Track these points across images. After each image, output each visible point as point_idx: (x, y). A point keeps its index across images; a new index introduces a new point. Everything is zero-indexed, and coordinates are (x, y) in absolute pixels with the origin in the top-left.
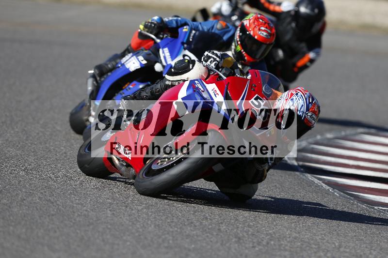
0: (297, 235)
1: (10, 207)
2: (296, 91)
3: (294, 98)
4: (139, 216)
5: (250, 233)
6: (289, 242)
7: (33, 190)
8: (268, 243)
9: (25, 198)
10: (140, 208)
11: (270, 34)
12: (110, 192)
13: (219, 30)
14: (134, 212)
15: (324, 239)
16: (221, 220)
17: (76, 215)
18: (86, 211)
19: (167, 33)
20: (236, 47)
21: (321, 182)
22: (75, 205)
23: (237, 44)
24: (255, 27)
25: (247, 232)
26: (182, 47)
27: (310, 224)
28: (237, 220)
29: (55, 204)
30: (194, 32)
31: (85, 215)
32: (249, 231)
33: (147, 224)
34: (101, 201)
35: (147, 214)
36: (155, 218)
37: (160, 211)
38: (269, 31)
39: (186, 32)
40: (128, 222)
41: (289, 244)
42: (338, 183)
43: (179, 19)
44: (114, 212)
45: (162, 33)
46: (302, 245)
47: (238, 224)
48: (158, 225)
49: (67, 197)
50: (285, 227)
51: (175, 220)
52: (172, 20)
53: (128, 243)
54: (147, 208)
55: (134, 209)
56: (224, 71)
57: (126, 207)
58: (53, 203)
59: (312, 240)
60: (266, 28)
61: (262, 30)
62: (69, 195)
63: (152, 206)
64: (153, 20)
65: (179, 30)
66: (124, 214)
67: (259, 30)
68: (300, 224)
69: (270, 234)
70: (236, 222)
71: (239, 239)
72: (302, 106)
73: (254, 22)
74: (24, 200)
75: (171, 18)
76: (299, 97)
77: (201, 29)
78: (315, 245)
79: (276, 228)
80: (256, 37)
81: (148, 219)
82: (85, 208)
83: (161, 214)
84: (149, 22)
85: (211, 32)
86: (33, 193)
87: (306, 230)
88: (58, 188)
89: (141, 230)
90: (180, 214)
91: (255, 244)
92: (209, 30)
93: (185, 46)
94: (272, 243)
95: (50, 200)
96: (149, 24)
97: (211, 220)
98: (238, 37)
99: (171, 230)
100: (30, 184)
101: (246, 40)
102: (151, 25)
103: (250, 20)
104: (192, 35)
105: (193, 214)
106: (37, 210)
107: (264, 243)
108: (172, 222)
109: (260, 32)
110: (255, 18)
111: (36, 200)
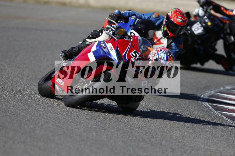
0: (208, 148)
1: (34, 130)
2: (161, 49)
3: (159, 53)
4: (112, 136)
5: (180, 146)
6: (203, 152)
7: (48, 120)
8: (190, 152)
9: (43, 124)
10: (113, 131)
11: (183, 21)
12: (95, 121)
13: (154, 18)
14: (109, 133)
15: (225, 150)
16: (162, 138)
17: (74, 135)
18: (80, 132)
19: (122, 20)
20: (164, 28)
21: (223, 115)
22: (74, 129)
23: (164, 26)
24: (175, 16)
25: (178, 145)
26: (130, 28)
27: (216, 141)
28: (172, 138)
29: (61, 128)
30: (138, 19)
31: (79, 135)
32: (179, 145)
33: (117, 141)
34: (90, 126)
35: (117, 135)
36: (122, 137)
37: (125, 133)
38: (183, 19)
39: (133, 19)
40: (105, 139)
41: (203, 153)
42: (233, 116)
43: (131, 12)
44: (98, 133)
45: (119, 20)
46: (211, 153)
47: (172, 141)
48: (124, 141)
49: (69, 124)
50: (201, 143)
51: (134, 138)
52: (126, 12)
53: (106, 152)
54: (118, 131)
55: (109, 131)
56: (117, 36)
57: (105, 130)
58: (60, 127)
59: (217, 150)
60: (181, 17)
61: (178, 18)
62: (70, 123)
63: (120, 129)
64: (115, 12)
65: (129, 18)
66: (103, 134)
67: (177, 18)
68: (210, 141)
69: (192, 147)
70: (171, 139)
71: (173, 150)
72: (164, 57)
73: (174, 14)
74: (43, 125)
75: (125, 11)
76: (162, 52)
77: (143, 18)
78: (219, 153)
79: (195, 143)
80: (175, 22)
81: (118, 138)
82: (79, 131)
83: (126, 135)
84: (112, 14)
85: (149, 20)
86: (49, 122)
87: (214, 144)
88: (63, 119)
89: (113, 144)
90: (137, 135)
91: (183, 153)
92: (148, 19)
93: (132, 27)
94: (193, 152)
95: (58, 126)
96: (112, 15)
97: (156, 138)
98: (165, 22)
99: (132, 144)
100: (47, 116)
101: (169, 24)
102: (113, 15)
103: (172, 12)
104: (137, 21)
105: (145, 135)
106: (51, 131)
107: (188, 152)
108: (133, 139)
109: (177, 19)
110: (175, 11)
111: (50, 125)
